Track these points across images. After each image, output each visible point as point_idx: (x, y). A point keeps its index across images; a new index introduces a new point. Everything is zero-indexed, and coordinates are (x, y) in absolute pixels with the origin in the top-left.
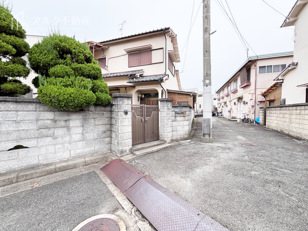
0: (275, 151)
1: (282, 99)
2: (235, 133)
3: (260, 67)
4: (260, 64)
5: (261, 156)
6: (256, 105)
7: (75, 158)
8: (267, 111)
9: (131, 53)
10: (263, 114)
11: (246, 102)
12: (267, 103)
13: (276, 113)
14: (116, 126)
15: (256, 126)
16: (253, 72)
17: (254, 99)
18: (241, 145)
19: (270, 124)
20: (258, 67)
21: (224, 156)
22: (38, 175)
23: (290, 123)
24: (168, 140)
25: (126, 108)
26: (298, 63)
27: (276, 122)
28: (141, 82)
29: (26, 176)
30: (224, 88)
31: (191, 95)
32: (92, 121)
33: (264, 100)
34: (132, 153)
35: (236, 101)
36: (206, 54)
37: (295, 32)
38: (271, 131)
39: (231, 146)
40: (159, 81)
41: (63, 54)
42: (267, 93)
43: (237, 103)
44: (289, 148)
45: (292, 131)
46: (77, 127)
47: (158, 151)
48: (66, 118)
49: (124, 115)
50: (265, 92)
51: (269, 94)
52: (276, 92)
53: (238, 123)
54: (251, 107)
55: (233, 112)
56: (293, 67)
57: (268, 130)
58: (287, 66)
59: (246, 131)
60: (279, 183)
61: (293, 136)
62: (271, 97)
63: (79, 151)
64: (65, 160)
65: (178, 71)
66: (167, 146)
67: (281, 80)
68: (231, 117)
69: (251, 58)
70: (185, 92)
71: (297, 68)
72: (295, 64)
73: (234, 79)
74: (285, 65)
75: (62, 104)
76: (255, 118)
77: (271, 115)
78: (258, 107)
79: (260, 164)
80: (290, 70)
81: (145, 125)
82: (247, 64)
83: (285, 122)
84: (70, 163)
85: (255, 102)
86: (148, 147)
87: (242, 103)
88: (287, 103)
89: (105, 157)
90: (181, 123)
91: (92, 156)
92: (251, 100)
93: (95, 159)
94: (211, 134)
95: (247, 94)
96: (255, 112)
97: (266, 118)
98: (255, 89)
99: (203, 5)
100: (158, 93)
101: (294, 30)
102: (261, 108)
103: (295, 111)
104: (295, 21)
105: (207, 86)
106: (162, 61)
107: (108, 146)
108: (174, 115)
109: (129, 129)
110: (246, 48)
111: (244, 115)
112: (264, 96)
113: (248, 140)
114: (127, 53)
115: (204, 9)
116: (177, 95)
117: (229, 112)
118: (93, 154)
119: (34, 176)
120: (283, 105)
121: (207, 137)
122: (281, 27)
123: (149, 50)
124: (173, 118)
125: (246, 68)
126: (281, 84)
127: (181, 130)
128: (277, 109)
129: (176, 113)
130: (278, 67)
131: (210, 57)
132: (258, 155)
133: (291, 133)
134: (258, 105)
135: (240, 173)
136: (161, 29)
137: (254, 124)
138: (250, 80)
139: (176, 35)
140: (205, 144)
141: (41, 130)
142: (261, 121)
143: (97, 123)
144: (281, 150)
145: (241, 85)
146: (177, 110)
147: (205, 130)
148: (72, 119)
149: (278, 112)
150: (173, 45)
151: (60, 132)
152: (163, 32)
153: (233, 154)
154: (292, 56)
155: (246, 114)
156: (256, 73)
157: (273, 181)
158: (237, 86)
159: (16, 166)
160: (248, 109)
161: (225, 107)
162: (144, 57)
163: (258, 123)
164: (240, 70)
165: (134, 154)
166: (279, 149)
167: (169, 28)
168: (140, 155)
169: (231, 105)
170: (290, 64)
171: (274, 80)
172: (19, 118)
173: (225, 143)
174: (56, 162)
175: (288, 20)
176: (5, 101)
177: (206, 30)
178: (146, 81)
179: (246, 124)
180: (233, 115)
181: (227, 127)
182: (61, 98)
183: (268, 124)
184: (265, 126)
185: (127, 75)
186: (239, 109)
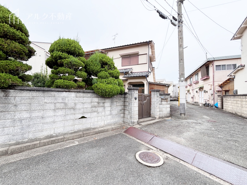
0: (232, 126)
1: (235, 90)
2: (201, 114)
3: (216, 66)
4: (216, 63)
5: (223, 128)
6: (215, 93)
7: (106, 125)
8: (223, 98)
9: (124, 57)
10: (220, 101)
11: (206, 91)
12: (223, 93)
13: (231, 100)
14: (129, 107)
15: (215, 109)
16: (211, 69)
17: (213, 89)
18: (207, 122)
19: (226, 108)
20: (215, 66)
21: (198, 127)
22: (91, 134)
23: (242, 108)
24: (157, 117)
25: (136, 95)
26: (245, 65)
27: (231, 106)
28: (133, 77)
29: (87, 133)
30: (187, 79)
31: (167, 86)
32: (115, 103)
33: (221, 90)
34: (138, 124)
35: (198, 90)
36: (181, 61)
37: (241, 44)
38: (228, 113)
39: (201, 122)
40: (145, 77)
41: (103, 65)
42: (223, 85)
43: (198, 91)
44: (241, 124)
45: (243, 114)
46: (109, 107)
47: (153, 124)
48: (103, 101)
49: (135, 100)
50: (221, 84)
51: (224, 86)
52: (230, 84)
53: (201, 107)
54: (211, 95)
55: (195, 98)
56: (241, 68)
57: (225, 113)
58: (237, 67)
59: (209, 113)
60: (236, 141)
61: (244, 117)
62: (226, 88)
63: (108, 121)
64: (102, 126)
65: (154, 68)
66: (158, 121)
67: (233, 76)
68: (194, 102)
69: (209, 59)
70: (162, 84)
71: (244, 69)
72: (243, 66)
73: (196, 73)
74: (236, 65)
75: (107, 94)
76: (214, 104)
77: (227, 101)
78: (216, 95)
79: (223, 132)
80: (240, 70)
81: (143, 106)
82: (206, 63)
83: (238, 107)
84: (105, 128)
85: (214, 91)
86: (147, 121)
87: (203, 92)
88: (239, 93)
89: (121, 126)
90: (165, 106)
91: (114, 125)
92: (210, 89)
93: (117, 127)
94: (186, 114)
95: (207, 85)
96: (214, 99)
97: (224, 103)
98: (214, 82)
99: (178, 31)
100: (144, 84)
101: (241, 43)
102: (218, 96)
103: (244, 99)
104: (241, 36)
105: (182, 81)
106: (146, 63)
107: (122, 119)
108: (161, 101)
109: (137, 109)
110: (205, 52)
111: (205, 101)
112: (221, 87)
113: (211, 118)
114: (121, 56)
115: (179, 33)
116: (156, 85)
117: (192, 98)
118: (115, 123)
119: (90, 134)
120: (235, 94)
121: (183, 115)
122: (231, 40)
123: (136, 55)
124: (160, 102)
125: (206, 66)
126: (234, 79)
127: (165, 110)
128: (231, 97)
129: (162, 99)
130: (230, 66)
131: (184, 63)
132: (221, 128)
133: (243, 115)
134: (216, 93)
135: (211, 136)
136: (146, 41)
137: (214, 108)
138: (209, 75)
139: (154, 44)
140: (182, 120)
141: (92, 108)
142: (219, 106)
143: (118, 104)
144: (236, 125)
145: (202, 78)
146: (162, 97)
147: (181, 111)
148: (106, 102)
149: (232, 99)
150: (152, 50)
151: (100, 109)
152: (148, 43)
153: (204, 126)
154: (240, 58)
155: (207, 100)
156: (213, 70)
157: (232, 140)
158: (198, 79)
159: (81, 128)
160: (209, 97)
161: (188, 94)
162: (133, 60)
163: (217, 107)
164: (200, 67)
165: (140, 125)
166: (235, 125)
167: (152, 41)
168: (144, 125)
169: (194, 92)
170: (239, 66)
171: (228, 76)
172: (84, 101)
173: (196, 120)
174: (98, 127)
175: (236, 36)
176: (80, 92)
177: (181, 46)
178: (136, 77)
179: (207, 108)
180: (196, 100)
181: (193, 109)
182: (107, 91)
183: (225, 108)
184: (222, 109)
185: (123, 72)
186: (200, 96)
